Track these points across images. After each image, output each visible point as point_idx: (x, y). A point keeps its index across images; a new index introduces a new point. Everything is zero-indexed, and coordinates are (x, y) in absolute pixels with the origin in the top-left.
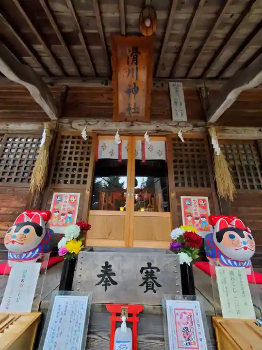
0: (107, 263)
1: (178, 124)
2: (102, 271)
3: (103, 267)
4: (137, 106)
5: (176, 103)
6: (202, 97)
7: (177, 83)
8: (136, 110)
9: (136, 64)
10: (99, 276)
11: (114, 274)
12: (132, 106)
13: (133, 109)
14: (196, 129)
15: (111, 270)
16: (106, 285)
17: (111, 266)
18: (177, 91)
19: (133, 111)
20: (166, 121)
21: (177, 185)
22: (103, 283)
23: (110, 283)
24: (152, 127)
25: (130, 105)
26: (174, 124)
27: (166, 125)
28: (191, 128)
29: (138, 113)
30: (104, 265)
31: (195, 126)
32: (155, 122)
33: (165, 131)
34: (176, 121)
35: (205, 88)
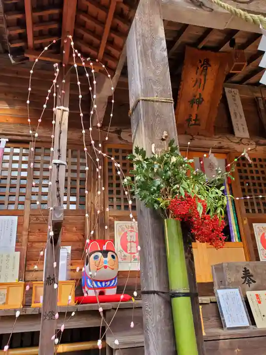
0: (245, 268)
1: (241, 140)
2: (244, 274)
3: (243, 271)
4: (198, 118)
5: (235, 114)
6: (260, 109)
7: (233, 90)
8: (197, 122)
9: (205, 76)
10: (243, 278)
11: (252, 276)
12: (194, 117)
13: (193, 120)
14: (259, 148)
15: (249, 273)
16: (249, 283)
17: (248, 270)
18: (235, 100)
19: (193, 122)
20: (228, 136)
21: (247, 211)
22: (246, 282)
23: (251, 282)
24: (215, 143)
25: (191, 115)
26: (237, 141)
27: (228, 141)
28: (254, 146)
29: (199, 125)
30: (244, 270)
31: (258, 144)
32: (217, 137)
33: (228, 148)
34: (238, 138)
35: (262, 97)
